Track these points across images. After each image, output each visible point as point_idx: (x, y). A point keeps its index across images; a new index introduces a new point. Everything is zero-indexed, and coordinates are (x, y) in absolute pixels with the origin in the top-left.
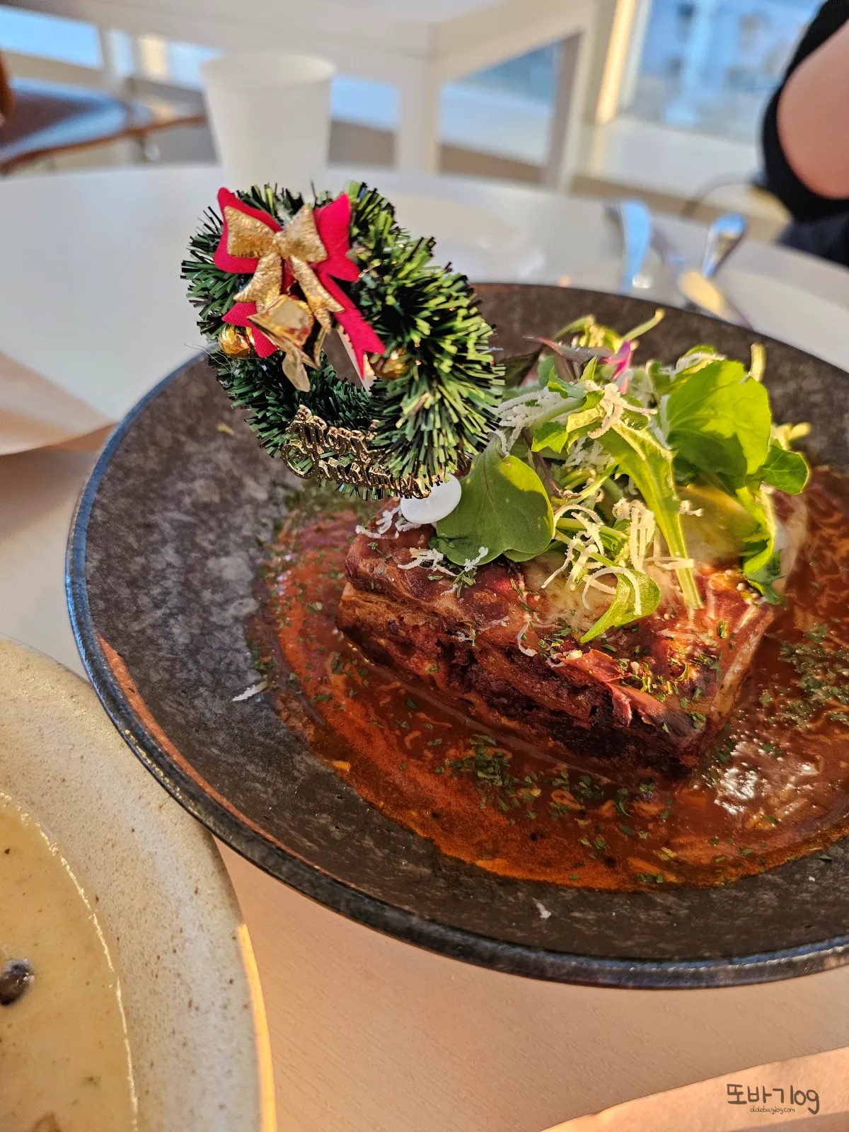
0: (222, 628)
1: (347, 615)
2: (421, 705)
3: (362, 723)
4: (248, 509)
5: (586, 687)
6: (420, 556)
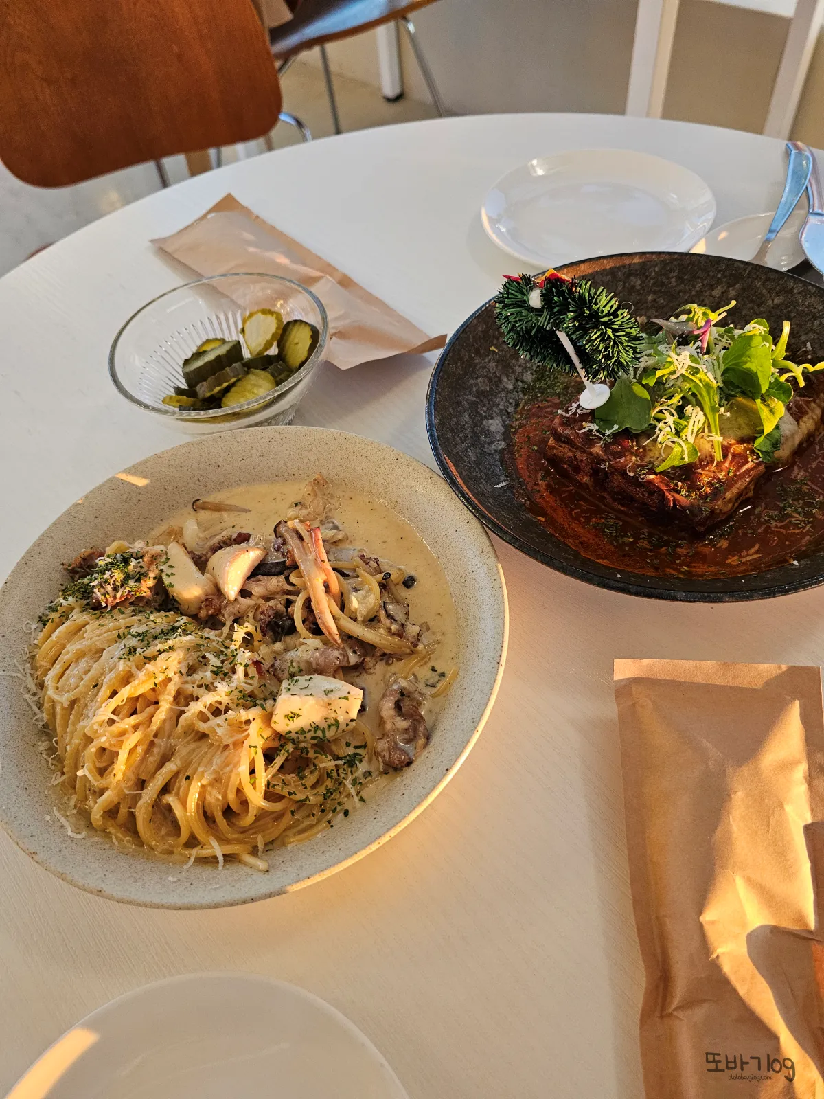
0: (489, 455)
1: (550, 452)
2: (583, 499)
3: (553, 504)
4: (503, 394)
5: (655, 492)
6: (587, 426)
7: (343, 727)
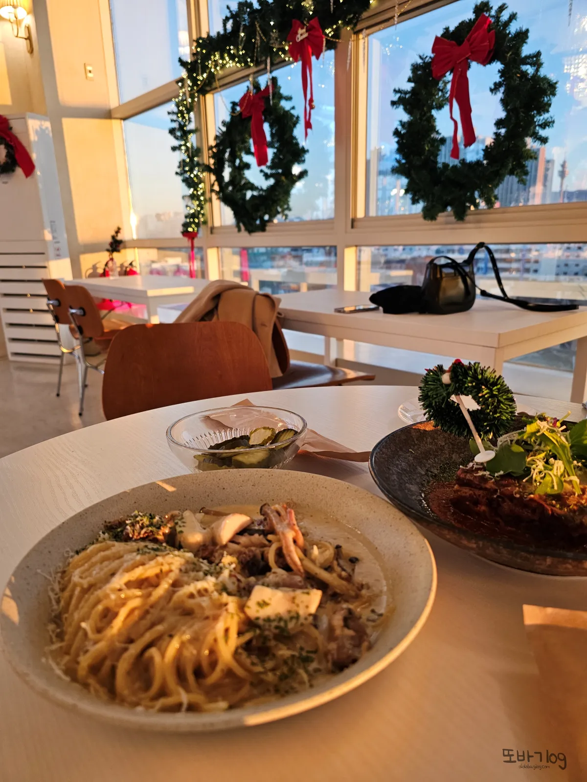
1: (455, 495)
4: (419, 475)
6: (481, 473)
7: (302, 620)
